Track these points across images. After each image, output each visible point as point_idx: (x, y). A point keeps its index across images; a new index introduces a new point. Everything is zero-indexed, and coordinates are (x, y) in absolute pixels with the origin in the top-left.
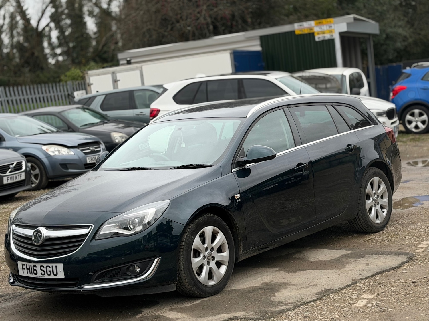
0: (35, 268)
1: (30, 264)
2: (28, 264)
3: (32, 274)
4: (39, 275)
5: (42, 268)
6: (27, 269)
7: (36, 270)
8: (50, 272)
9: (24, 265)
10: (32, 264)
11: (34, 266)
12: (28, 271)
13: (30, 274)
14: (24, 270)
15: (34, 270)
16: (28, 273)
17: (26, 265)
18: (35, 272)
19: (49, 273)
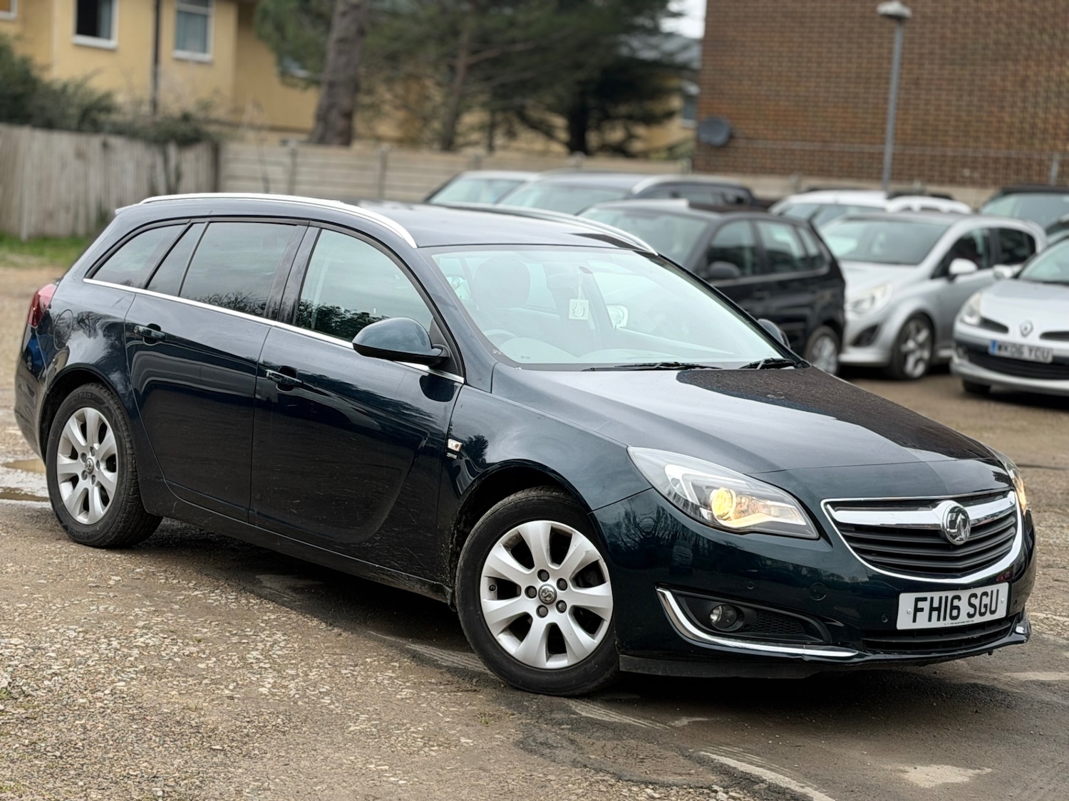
0: (956, 603)
1: (943, 594)
2: (936, 595)
3: (945, 619)
4: (963, 620)
5: (973, 601)
6: (932, 609)
7: (958, 608)
8: (986, 606)
9: (925, 599)
10: (950, 594)
11: (955, 597)
12: (935, 614)
13: (939, 620)
14: (918, 614)
15: (953, 608)
16: (930, 620)
17: (929, 600)
18: (955, 613)
19: (983, 610)
